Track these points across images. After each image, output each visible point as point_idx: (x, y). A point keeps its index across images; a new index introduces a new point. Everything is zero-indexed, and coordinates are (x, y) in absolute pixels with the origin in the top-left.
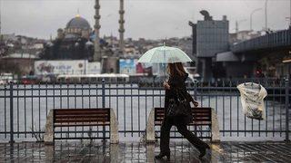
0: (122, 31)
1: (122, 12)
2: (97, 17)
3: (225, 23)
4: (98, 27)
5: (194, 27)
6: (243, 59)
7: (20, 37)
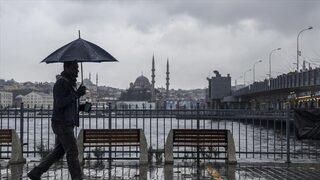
0: (168, 84)
1: (168, 73)
2: (153, 76)
3: (229, 79)
4: (153, 82)
5: (210, 81)
6: (240, 100)
7: (109, 88)
